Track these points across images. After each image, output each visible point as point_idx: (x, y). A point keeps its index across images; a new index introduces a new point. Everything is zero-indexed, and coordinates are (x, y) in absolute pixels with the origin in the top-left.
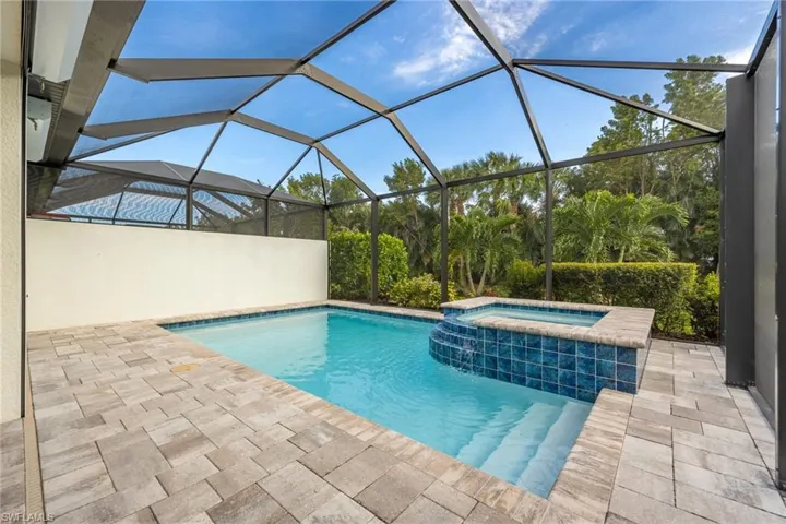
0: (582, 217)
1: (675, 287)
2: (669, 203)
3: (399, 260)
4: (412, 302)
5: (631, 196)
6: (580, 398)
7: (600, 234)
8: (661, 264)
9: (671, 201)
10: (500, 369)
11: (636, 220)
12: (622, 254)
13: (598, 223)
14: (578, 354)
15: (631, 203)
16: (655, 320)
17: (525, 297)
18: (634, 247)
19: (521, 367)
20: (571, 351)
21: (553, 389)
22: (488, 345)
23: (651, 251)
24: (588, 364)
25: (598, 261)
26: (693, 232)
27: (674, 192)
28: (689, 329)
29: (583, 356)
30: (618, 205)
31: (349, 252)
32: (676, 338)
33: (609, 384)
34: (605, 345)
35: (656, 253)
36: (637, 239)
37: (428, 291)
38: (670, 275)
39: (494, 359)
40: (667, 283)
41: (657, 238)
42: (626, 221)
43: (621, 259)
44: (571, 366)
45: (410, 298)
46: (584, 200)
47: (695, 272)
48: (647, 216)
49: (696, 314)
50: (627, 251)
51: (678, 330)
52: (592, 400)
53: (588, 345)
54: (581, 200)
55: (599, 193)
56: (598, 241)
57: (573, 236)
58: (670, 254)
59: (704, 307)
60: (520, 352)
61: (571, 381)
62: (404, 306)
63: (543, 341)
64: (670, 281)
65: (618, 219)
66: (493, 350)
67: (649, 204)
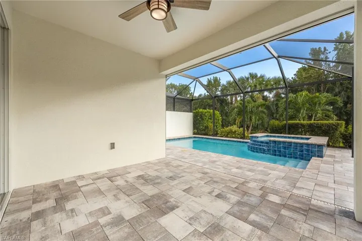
0: (296, 103)
1: (336, 130)
2: (334, 96)
3: (218, 120)
4: (229, 136)
5: (317, 94)
6: (305, 160)
7: (304, 110)
8: (331, 122)
9: (335, 95)
10: (277, 153)
11: (320, 104)
12: (313, 118)
13: (303, 105)
14: (305, 147)
15: (318, 97)
16: (328, 141)
17: (276, 133)
18: (319, 115)
19: (285, 152)
20: (302, 147)
21: (296, 158)
22: (273, 146)
23: (326, 116)
24: (308, 151)
25: (303, 120)
26: (346, 108)
27: (337, 90)
28: (341, 145)
29: (306, 148)
30: (312, 98)
31: (201, 117)
32: (337, 147)
33: (315, 156)
34: (313, 145)
35: (328, 117)
36: (320, 112)
37: (235, 132)
38: (334, 125)
39: (275, 151)
40: (333, 128)
41: (329, 111)
42: (316, 104)
43: (313, 120)
44: (302, 151)
45: (228, 134)
46: (297, 96)
47: (344, 124)
48: (325, 102)
49: (344, 139)
50: (315, 116)
51: (338, 145)
52: (309, 160)
53: (308, 145)
54: (295, 95)
55: (304, 94)
56: (303, 113)
57: (292, 110)
58: (335, 118)
59: (347, 137)
60: (285, 148)
61: (302, 156)
62: (226, 137)
63: (293, 145)
64: (335, 127)
65: (312, 103)
66: (275, 147)
67: (325, 97)
